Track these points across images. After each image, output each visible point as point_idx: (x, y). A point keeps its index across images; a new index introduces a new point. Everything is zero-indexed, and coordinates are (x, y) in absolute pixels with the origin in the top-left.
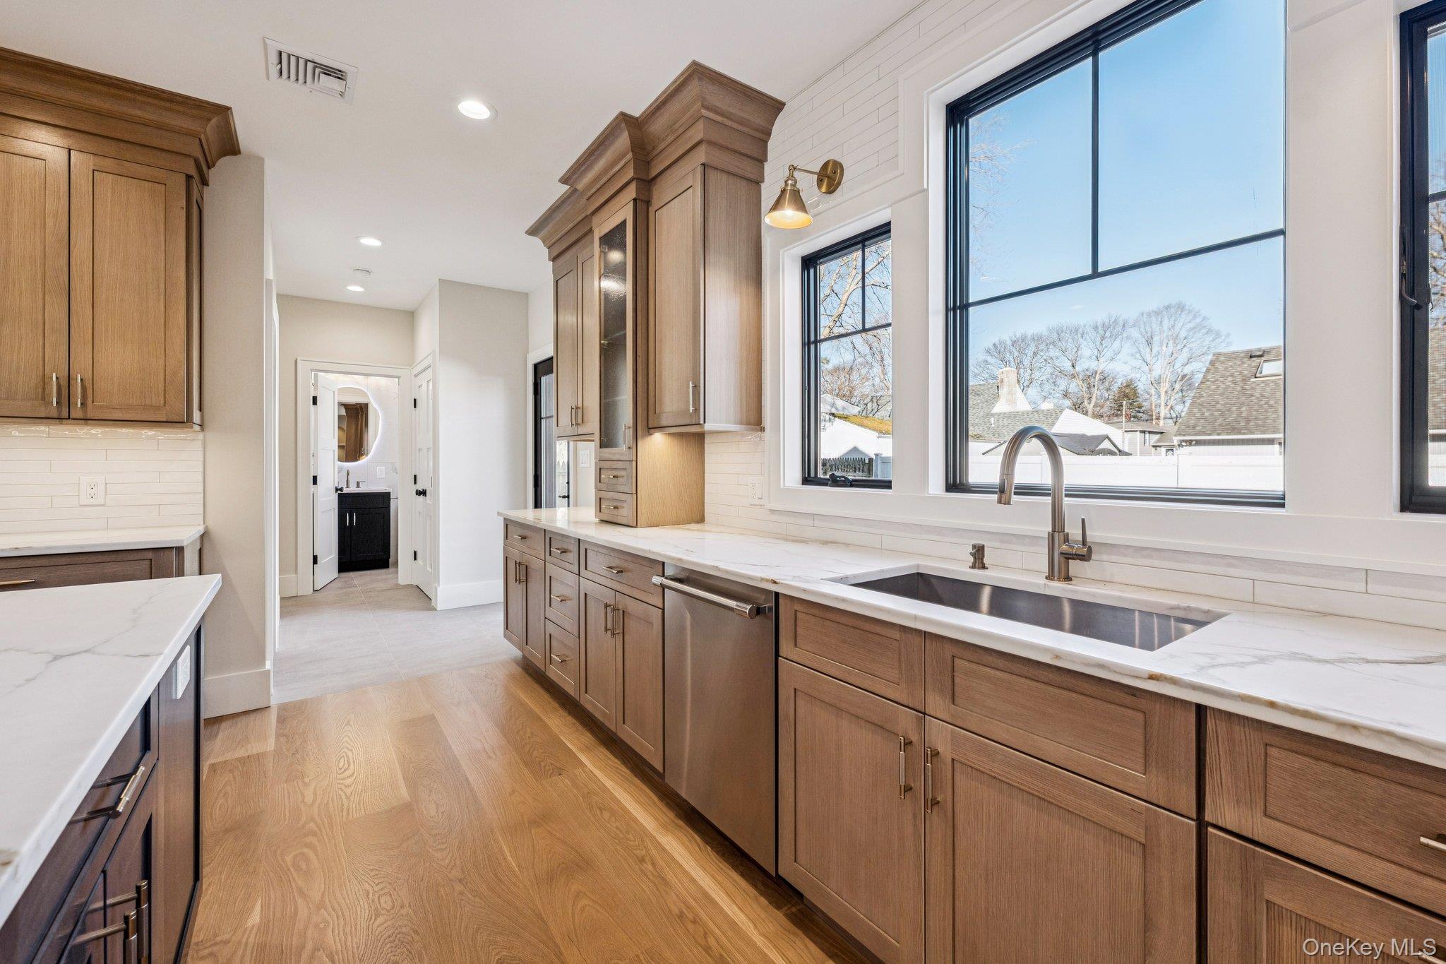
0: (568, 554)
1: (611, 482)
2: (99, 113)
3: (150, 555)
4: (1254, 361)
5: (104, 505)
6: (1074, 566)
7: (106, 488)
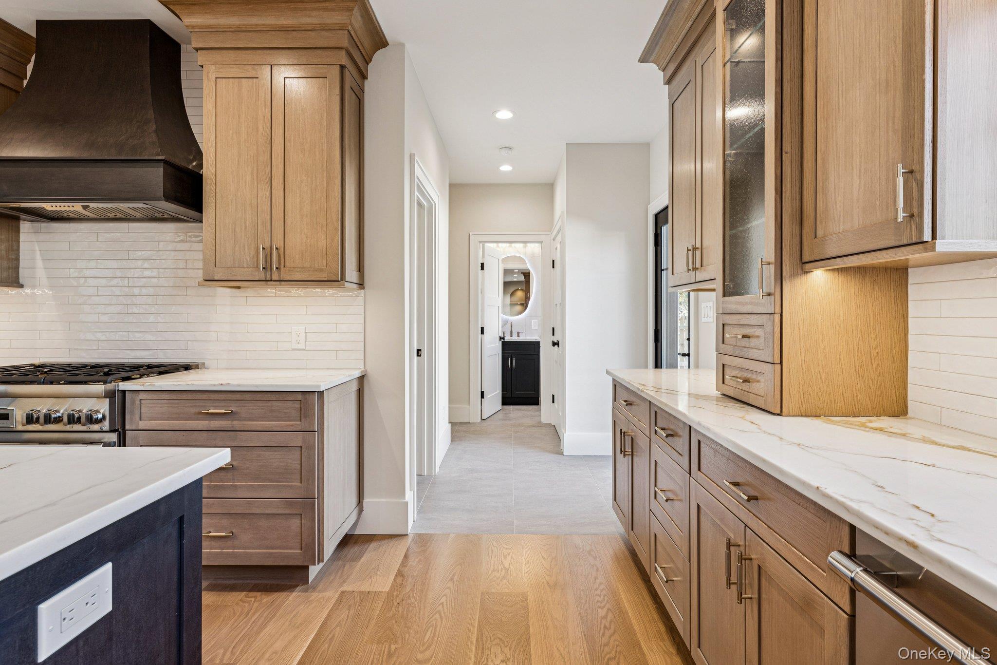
0: (676, 439)
1: (738, 344)
2: (286, 30)
3: (300, 397)
5: (304, 349)
7: (306, 335)
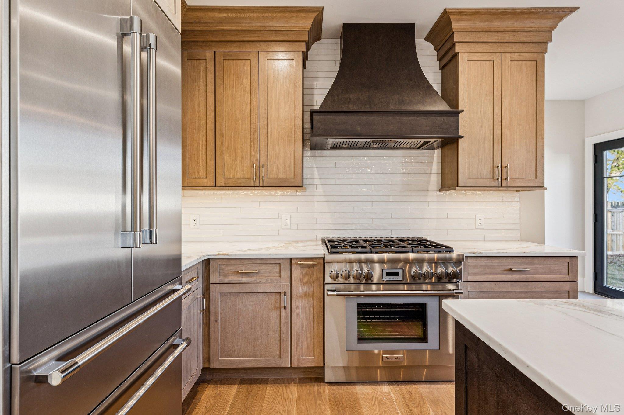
7: (484, 220)
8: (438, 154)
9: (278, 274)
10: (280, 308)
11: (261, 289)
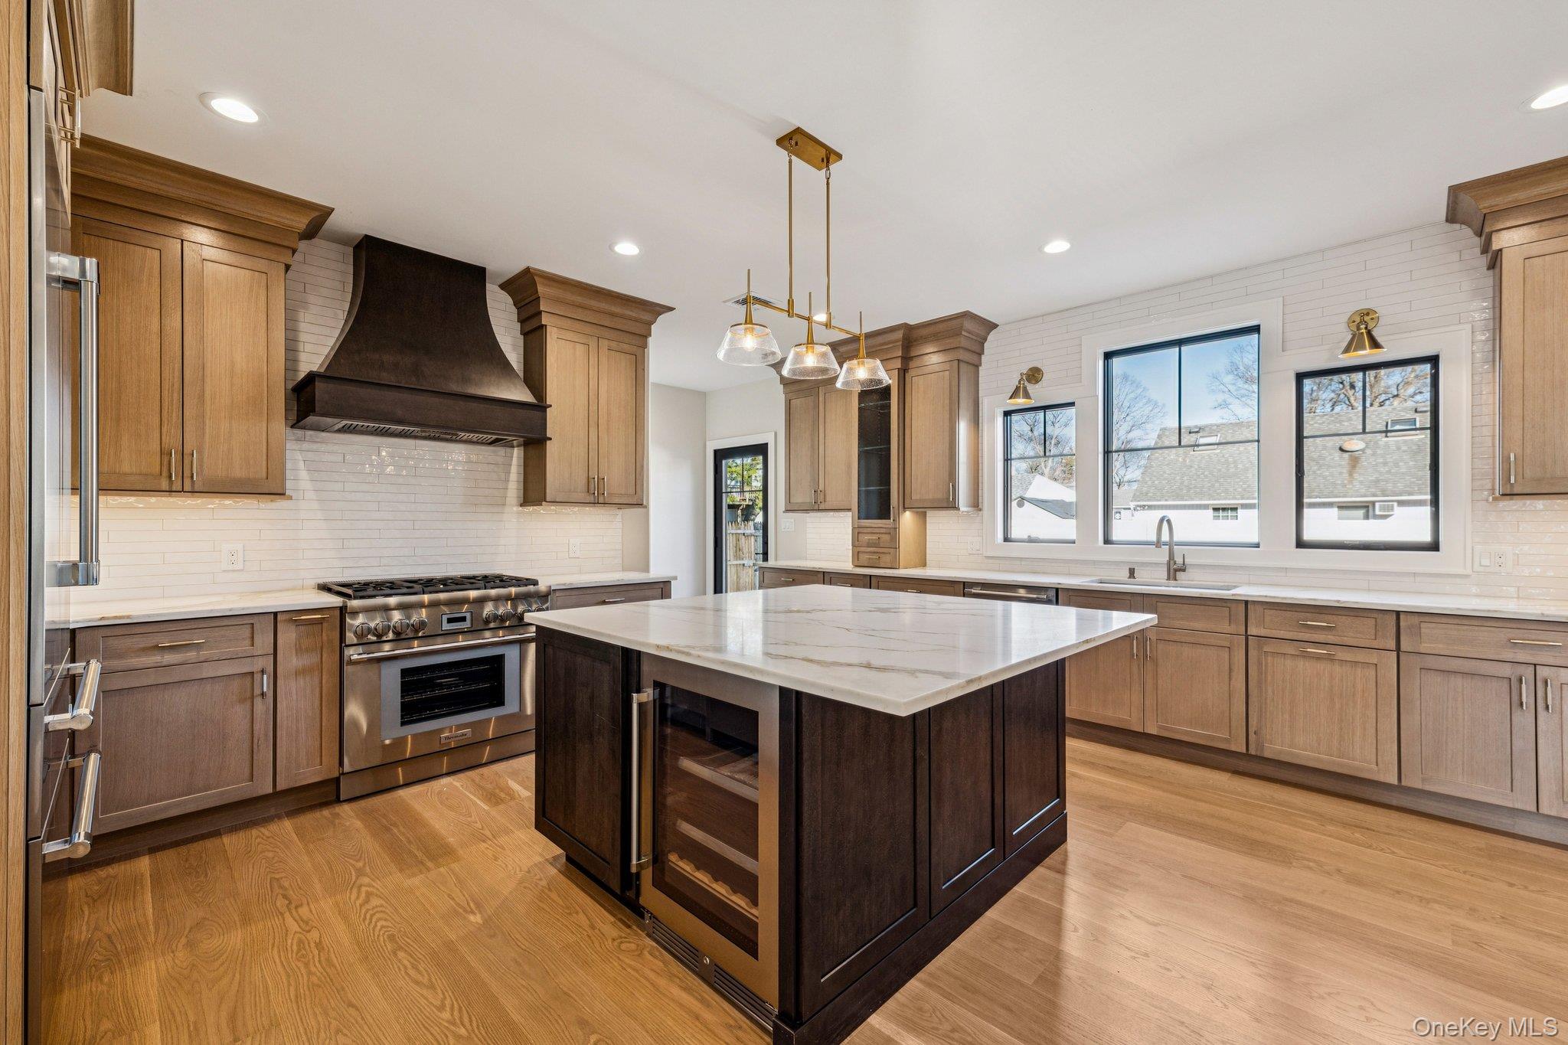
1: (871, 541)
2: (613, 315)
3: (662, 586)
4: (1192, 437)
5: (579, 558)
6: (1179, 575)
8: (518, 454)
9: (248, 642)
10: (252, 697)
11: (208, 671)
